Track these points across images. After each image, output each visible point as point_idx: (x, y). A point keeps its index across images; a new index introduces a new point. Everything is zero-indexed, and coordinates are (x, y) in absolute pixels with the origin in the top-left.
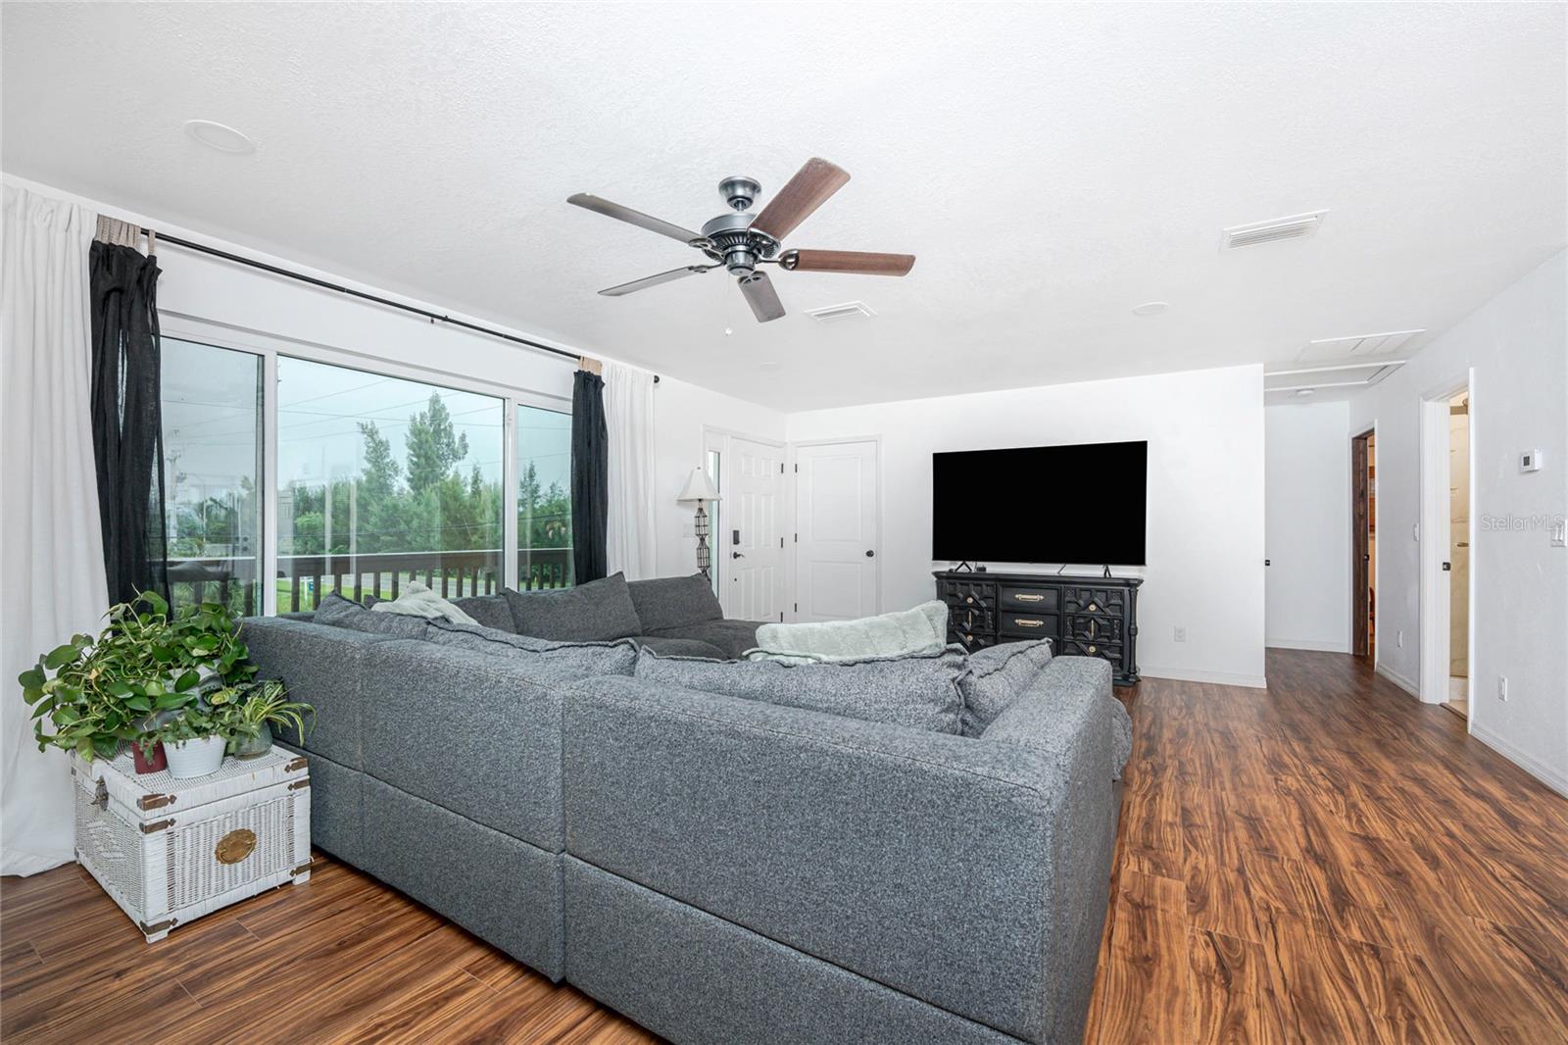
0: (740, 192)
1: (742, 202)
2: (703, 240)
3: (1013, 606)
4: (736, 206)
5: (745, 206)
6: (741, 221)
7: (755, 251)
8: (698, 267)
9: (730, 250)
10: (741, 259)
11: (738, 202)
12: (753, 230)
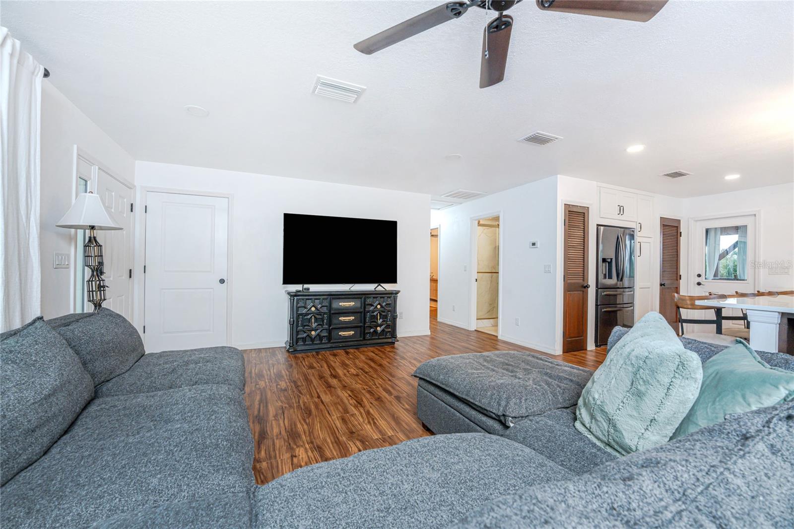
3: (339, 309)
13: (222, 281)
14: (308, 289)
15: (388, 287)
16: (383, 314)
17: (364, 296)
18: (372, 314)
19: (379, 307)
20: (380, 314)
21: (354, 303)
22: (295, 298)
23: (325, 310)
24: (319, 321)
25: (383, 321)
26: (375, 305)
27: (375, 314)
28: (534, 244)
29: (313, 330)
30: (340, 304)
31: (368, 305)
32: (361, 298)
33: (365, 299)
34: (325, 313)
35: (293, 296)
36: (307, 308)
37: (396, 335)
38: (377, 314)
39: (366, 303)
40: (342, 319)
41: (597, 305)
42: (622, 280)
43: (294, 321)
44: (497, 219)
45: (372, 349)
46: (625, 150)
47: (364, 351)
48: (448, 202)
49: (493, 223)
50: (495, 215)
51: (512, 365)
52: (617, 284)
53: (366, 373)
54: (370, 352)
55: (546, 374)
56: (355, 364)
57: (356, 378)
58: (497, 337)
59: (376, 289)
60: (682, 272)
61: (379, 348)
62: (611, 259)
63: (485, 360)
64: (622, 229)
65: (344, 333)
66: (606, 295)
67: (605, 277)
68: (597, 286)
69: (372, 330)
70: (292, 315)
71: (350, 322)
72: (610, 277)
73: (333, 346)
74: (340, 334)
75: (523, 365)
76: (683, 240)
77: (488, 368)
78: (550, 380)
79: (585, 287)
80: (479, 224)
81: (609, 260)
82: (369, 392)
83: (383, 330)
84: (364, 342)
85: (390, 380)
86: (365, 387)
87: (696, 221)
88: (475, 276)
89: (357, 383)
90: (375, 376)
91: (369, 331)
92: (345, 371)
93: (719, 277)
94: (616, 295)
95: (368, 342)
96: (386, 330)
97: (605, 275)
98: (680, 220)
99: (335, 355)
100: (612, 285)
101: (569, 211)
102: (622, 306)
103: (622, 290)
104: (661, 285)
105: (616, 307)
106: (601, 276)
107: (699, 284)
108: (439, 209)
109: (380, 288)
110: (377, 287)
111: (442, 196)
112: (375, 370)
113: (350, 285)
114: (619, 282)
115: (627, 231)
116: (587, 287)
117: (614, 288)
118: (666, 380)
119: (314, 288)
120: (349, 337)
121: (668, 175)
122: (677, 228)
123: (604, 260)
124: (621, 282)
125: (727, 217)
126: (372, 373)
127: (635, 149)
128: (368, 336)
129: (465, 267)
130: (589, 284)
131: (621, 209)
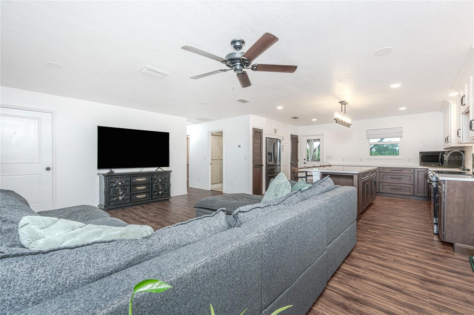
0: (238, 44)
1: (239, 47)
2: (226, 61)
3: (136, 183)
4: (237, 49)
5: (240, 49)
6: (238, 54)
7: (243, 65)
8: (224, 70)
9: (234, 64)
10: (238, 67)
11: (237, 47)
12: (243, 57)
13: (48, 169)
14: (114, 172)
15: (165, 169)
16: (163, 184)
17: (151, 175)
18: (157, 184)
19: (160, 180)
20: (161, 184)
21: (145, 179)
22: (108, 177)
23: (128, 183)
24: (124, 190)
25: (162, 188)
26: (158, 179)
27: (158, 184)
28: (239, 146)
29: (120, 196)
30: (137, 180)
31: (154, 179)
32: (149, 176)
33: (152, 176)
34: (127, 186)
35: (106, 176)
36: (116, 183)
37: (170, 195)
38: (159, 184)
39: (153, 178)
40: (138, 188)
41: (266, 174)
42: (276, 162)
43: (107, 191)
44: (222, 132)
45: (157, 204)
46: (276, 108)
47: (153, 205)
48: (195, 122)
49: (219, 135)
50: (221, 131)
51: (236, 198)
52: (274, 164)
53: (160, 214)
54: (157, 205)
55: (249, 199)
56: (151, 211)
57: (155, 217)
58: (222, 192)
59: (157, 170)
60: (299, 158)
61: (161, 203)
62: (272, 153)
63: (225, 197)
64: (276, 140)
65: (139, 196)
66: (270, 169)
67: (269, 161)
68: (266, 165)
69: (156, 193)
70: (106, 188)
71: (143, 190)
72: (271, 161)
73: (133, 204)
74: (137, 197)
75: (240, 197)
76: (299, 144)
77: (227, 199)
78: (251, 200)
79: (261, 166)
80: (212, 135)
81: (271, 153)
82: (166, 222)
83: (163, 193)
84: (152, 200)
85: (174, 216)
86: (163, 220)
87: (304, 136)
88: (210, 162)
89: (157, 219)
90: (165, 215)
91: (154, 194)
92: (147, 215)
93: (313, 160)
94: (274, 169)
95: (154, 200)
96: (164, 193)
97: (269, 160)
98: (298, 136)
99: (136, 209)
100: (272, 164)
101: (255, 131)
102: (276, 173)
103: (276, 166)
104: (291, 164)
105: (274, 174)
106: (268, 161)
107: (305, 163)
108: (189, 125)
109: (159, 170)
110: (158, 169)
111: (193, 119)
112: (165, 213)
113: (141, 169)
114: (275, 163)
115: (278, 140)
116: (262, 166)
117: (273, 166)
118: (282, 190)
119: (117, 171)
120: (143, 198)
121: (292, 118)
122: (297, 139)
123: (269, 153)
124: (276, 163)
125: (315, 135)
126: (163, 214)
127: (280, 108)
128: (154, 197)
129: (205, 157)
130: (263, 164)
131: (276, 131)
